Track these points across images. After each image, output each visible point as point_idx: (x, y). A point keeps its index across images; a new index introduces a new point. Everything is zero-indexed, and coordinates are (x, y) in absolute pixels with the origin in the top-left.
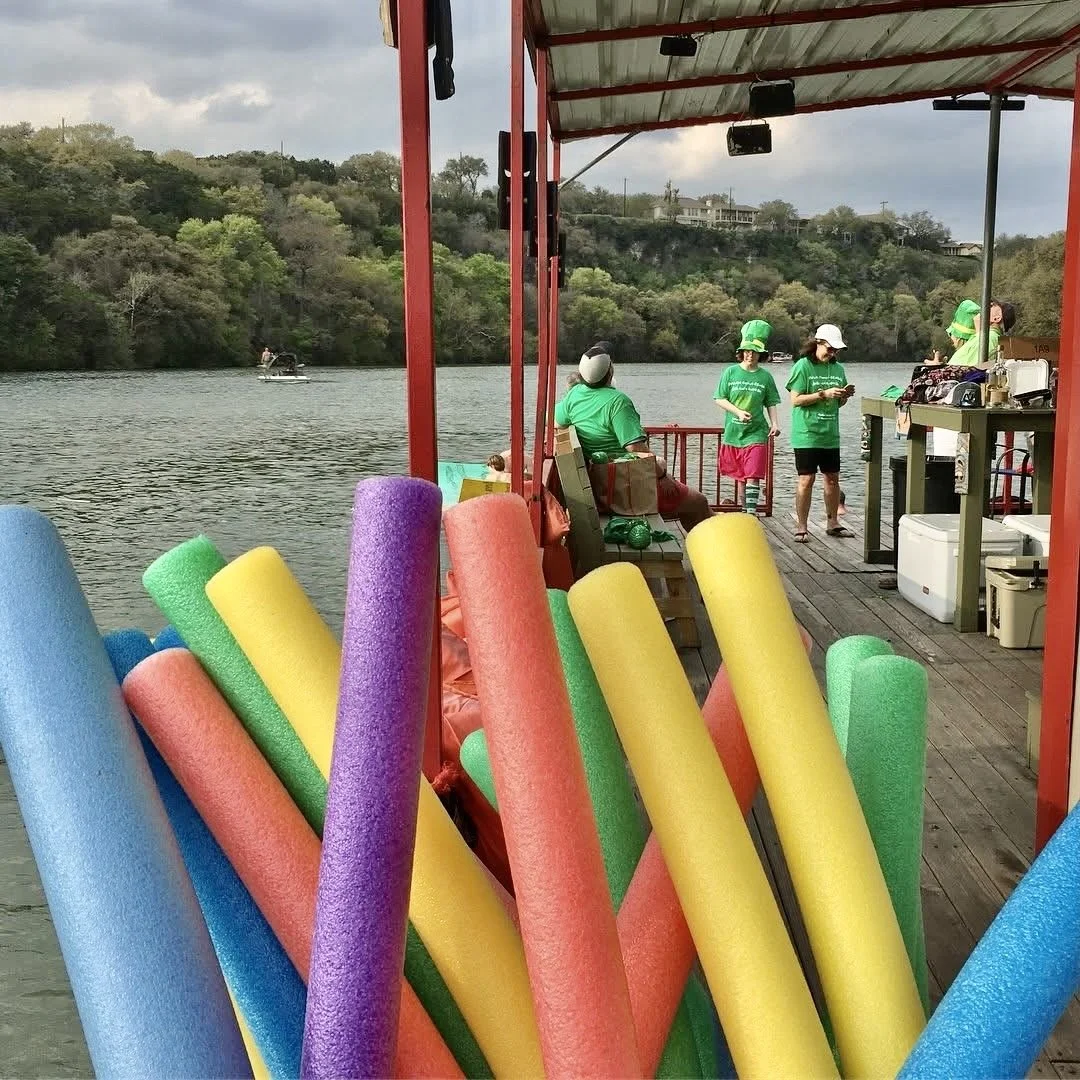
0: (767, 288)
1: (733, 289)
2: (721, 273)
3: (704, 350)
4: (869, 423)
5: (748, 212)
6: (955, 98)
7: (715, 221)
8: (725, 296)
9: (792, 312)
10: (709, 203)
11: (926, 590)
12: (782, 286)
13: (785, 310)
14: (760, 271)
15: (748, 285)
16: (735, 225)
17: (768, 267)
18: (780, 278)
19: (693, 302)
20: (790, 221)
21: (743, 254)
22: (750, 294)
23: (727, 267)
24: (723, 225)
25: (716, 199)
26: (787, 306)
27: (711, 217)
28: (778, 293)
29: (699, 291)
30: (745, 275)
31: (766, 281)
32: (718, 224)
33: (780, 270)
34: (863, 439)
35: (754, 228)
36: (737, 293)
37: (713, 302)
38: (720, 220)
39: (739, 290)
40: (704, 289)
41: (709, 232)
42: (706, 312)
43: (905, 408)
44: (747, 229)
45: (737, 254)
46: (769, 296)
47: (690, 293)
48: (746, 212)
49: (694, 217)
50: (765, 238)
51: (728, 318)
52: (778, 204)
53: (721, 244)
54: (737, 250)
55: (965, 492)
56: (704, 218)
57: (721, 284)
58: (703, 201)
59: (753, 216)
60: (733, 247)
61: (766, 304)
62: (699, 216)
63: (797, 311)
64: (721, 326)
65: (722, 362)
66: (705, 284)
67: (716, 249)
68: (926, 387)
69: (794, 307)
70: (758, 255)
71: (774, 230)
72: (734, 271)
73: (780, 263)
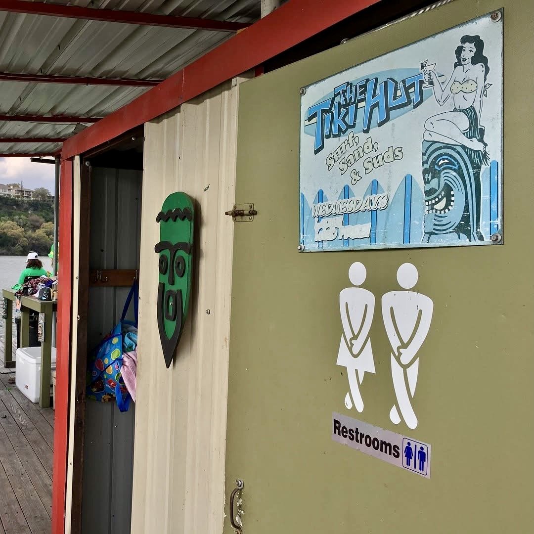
0: (37, 224)
1: (22, 224)
2: (17, 217)
3: (9, 250)
4: (6, 302)
5: (30, 192)
6: (40, 158)
7: (14, 195)
8: (19, 227)
9: (48, 235)
10: (12, 187)
11: (27, 387)
12: (44, 224)
13: (45, 234)
14: (35, 217)
15: (29, 222)
16: (23, 197)
17: (38, 216)
18: (42, 220)
19: (4, 229)
20: (48, 196)
21: (27, 209)
22: (31, 226)
23: (20, 215)
24: (18, 197)
25: (15, 186)
26: (46, 232)
27: (13, 193)
28: (42, 226)
29: (6, 225)
30: (28, 218)
31: (37, 221)
32: (16, 196)
33: (44, 217)
34: (3, 309)
35: (32, 199)
36: (24, 226)
37: (12, 229)
38: (17, 195)
39: (25, 224)
40: (9, 223)
41: (12, 199)
42: (9, 234)
43: (19, 297)
44: (29, 199)
45: (24, 209)
46: (38, 228)
47: (3, 225)
48: (28, 192)
49: (5, 193)
50: (36, 203)
51: (20, 237)
52: (42, 189)
53: (17, 205)
54: (24, 207)
55: (43, 341)
56: (9, 193)
57: (17, 222)
58: (9, 186)
59: (31, 193)
60: (22, 206)
61: (37, 231)
62: (7, 192)
63: (50, 235)
64: (17, 240)
65: (17, 255)
66: (9, 221)
67: (15, 207)
68: (28, 288)
69: (49, 233)
70: (34, 210)
71: (41, 200)
72: (22, 216)
73: (44, 214)
